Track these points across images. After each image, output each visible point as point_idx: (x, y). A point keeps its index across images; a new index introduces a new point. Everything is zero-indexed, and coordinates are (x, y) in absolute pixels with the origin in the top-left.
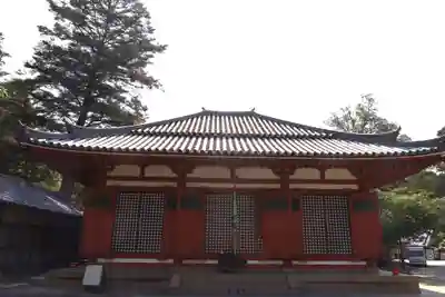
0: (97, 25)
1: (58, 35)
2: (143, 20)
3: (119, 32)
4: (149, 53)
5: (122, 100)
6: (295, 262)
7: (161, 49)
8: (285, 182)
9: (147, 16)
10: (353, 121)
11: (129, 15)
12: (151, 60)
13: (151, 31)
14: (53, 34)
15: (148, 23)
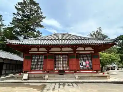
0: (28, 12)
1: (18, 15)
2: (39, 10)
3: (34, 14)
4: (41, 19)
5: (35, 31)
6: (77, 72)
7: (44, 18)
8: (75, 51)
9: (40, 9)
10: (96, 35)
11: (36, 9)
12: (42, 21)
13: (42, 13)
14: (16, 15)
15: (41, 11)
